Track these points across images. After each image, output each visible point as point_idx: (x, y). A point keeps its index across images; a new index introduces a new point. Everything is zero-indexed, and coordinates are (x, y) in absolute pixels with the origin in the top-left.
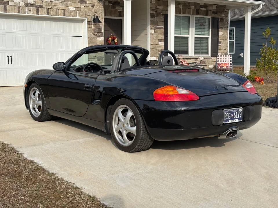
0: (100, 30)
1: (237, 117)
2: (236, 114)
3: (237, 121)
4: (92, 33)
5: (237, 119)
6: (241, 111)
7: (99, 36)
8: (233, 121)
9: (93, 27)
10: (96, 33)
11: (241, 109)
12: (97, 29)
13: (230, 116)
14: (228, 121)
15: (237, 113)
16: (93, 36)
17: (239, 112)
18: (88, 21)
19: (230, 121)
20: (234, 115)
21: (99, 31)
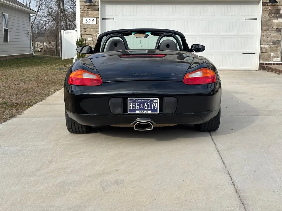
0: (278, 11)
1: (149, 109)
2: (147, 105)
3: (150, 112)
4: (267, 15)
5: (149, 110)
6: (157, 103)
7: (277, 18)
8: (143, 112)
9: (269, 8)
10: (273, 15)
11: (156, 101)
12: (274, 11)
13: (138, 107)
14: (136, 112)
15: (149, 103)
16: (268, 18)
17: (153, 103)
18: (262, 2)
19: (138, 112)
20: (145, 105)
21: (276, 12)
